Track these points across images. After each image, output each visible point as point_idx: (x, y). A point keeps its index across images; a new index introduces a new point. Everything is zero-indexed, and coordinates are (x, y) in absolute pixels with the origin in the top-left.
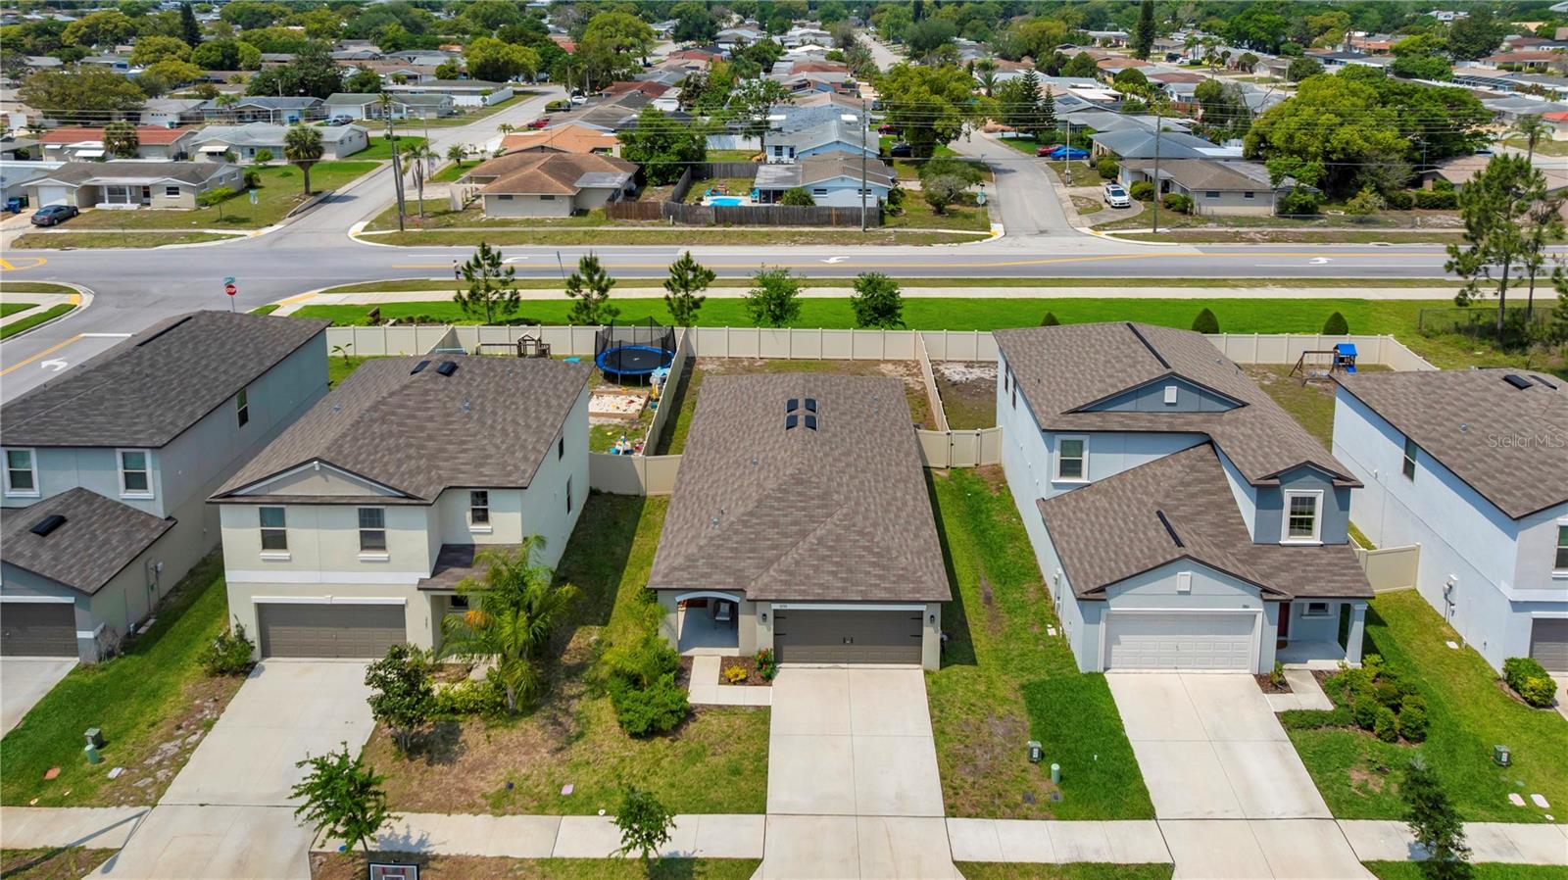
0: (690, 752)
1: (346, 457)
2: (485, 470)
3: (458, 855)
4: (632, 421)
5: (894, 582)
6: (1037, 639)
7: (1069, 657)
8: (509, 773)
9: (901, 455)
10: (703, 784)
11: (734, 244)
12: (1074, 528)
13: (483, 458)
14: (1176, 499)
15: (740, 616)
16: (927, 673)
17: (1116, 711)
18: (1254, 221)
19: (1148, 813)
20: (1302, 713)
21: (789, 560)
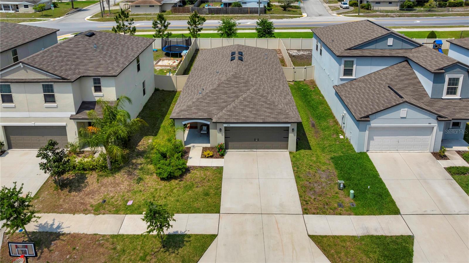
0: (187, 186)
1: (36, 63)
2: (99, 69)
3: (74, 233)
4: (174, 68)
5: (277, 115)
6: (336, 140)
7: (350, 147)
8: (104, 196)
9: (277, 72)
10: (191, 200)
11: (215, 20)
12: (351, 95)
13: (99, 65)
14: (395, 82)
15: (210, 130)
16: (290, 153)
17: (374, 167)
18: (392, 12)
19: (396, 212)
20: (457, 168)
21: (231, 106)
